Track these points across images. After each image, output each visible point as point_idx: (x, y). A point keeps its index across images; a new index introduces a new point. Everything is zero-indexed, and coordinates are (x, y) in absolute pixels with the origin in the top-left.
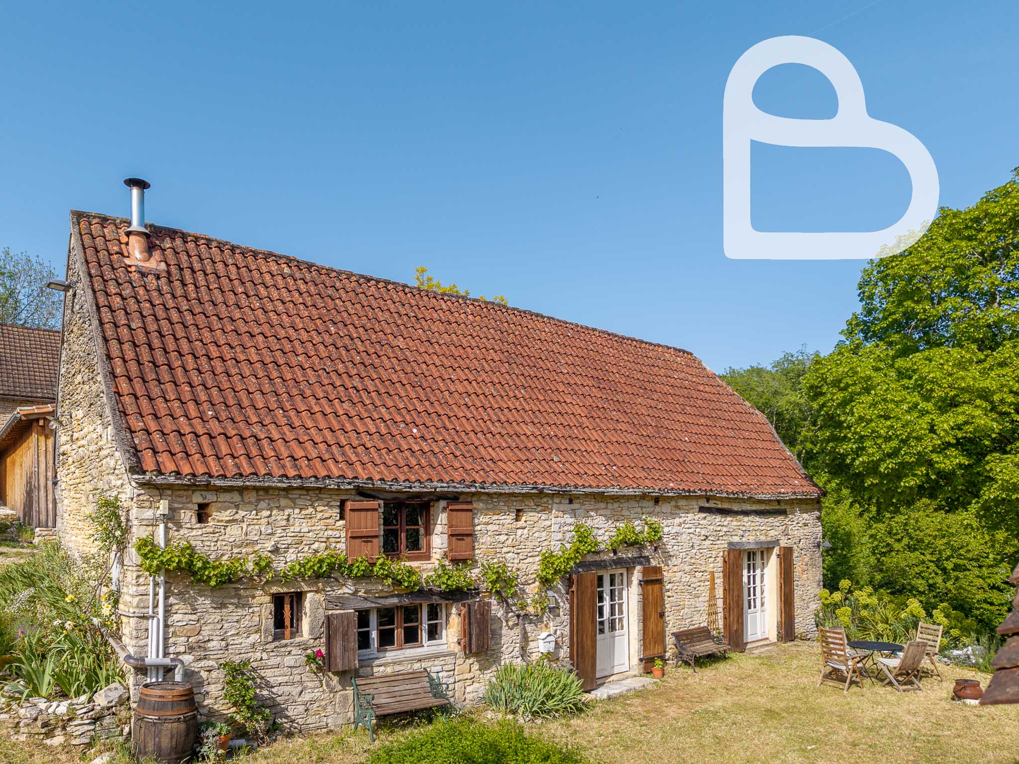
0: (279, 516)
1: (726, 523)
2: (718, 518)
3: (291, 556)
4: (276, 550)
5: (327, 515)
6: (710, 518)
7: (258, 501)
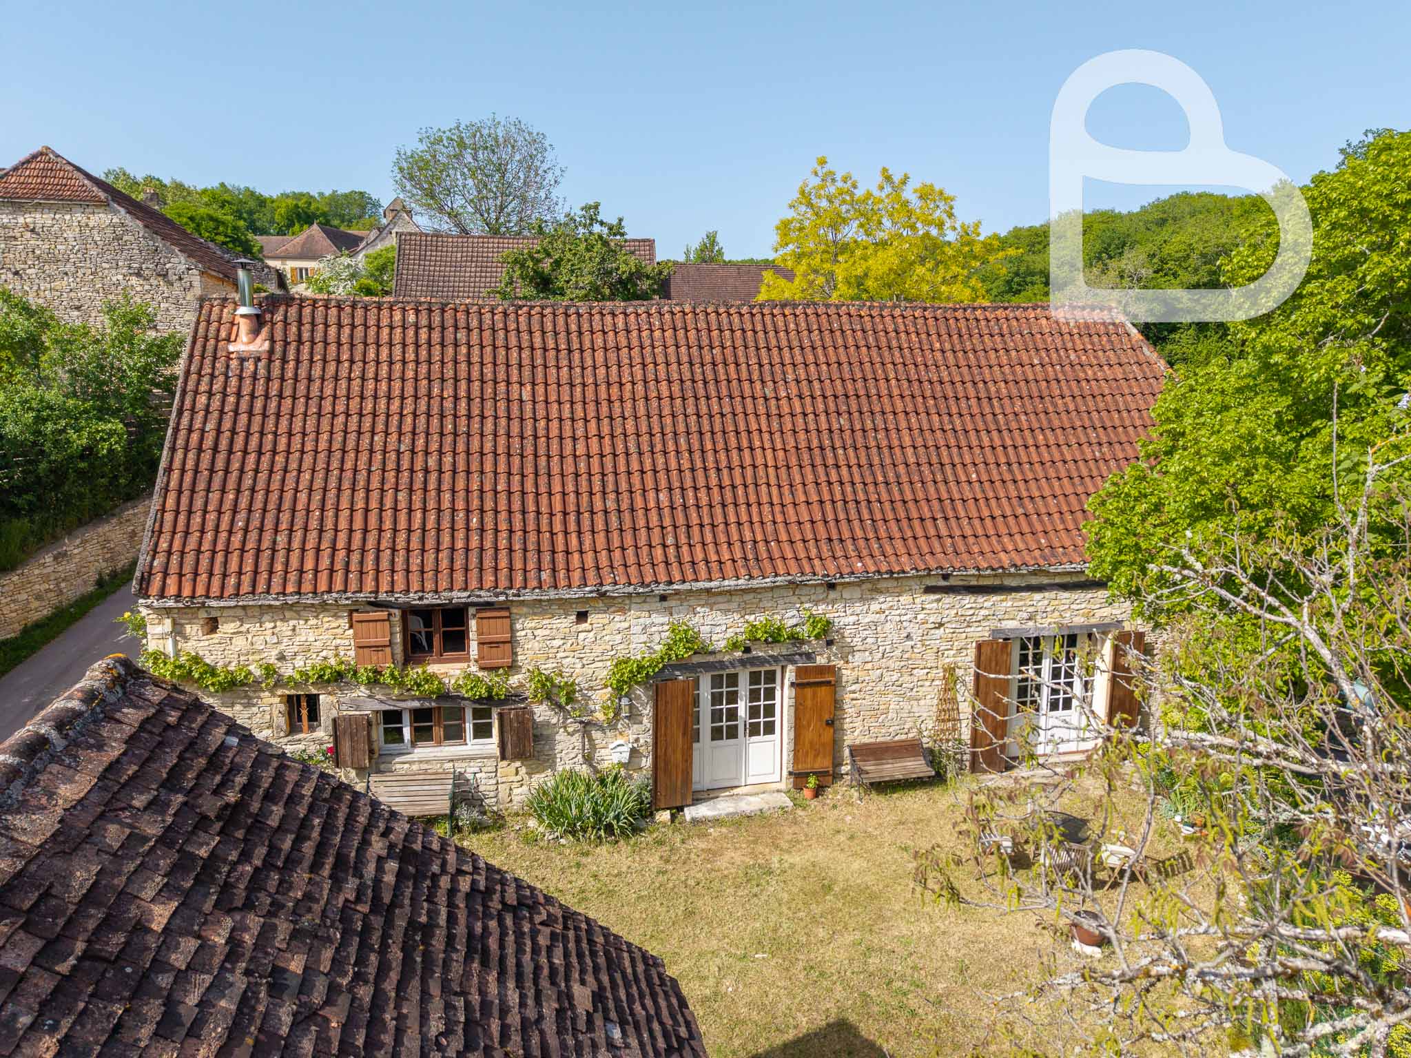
0: (284, 628)
1: (987, 604)
2: (968, 600)
3: (299, 663)
4: (282, 658)
5: (334, 625)
6: (948, 599)
7: (262, 614)
